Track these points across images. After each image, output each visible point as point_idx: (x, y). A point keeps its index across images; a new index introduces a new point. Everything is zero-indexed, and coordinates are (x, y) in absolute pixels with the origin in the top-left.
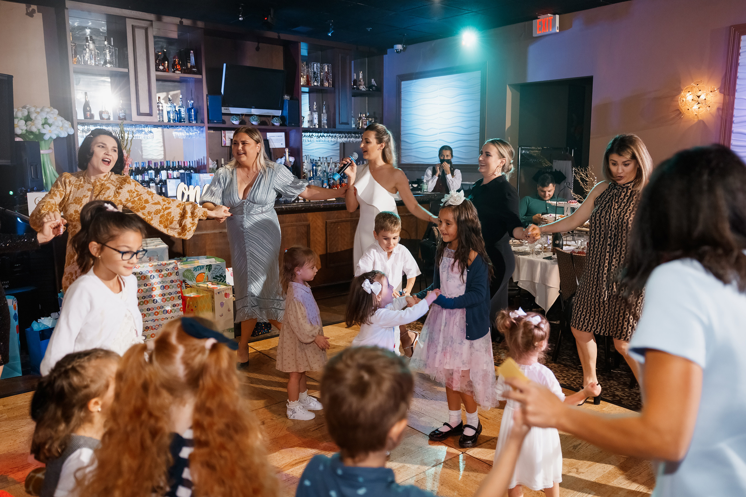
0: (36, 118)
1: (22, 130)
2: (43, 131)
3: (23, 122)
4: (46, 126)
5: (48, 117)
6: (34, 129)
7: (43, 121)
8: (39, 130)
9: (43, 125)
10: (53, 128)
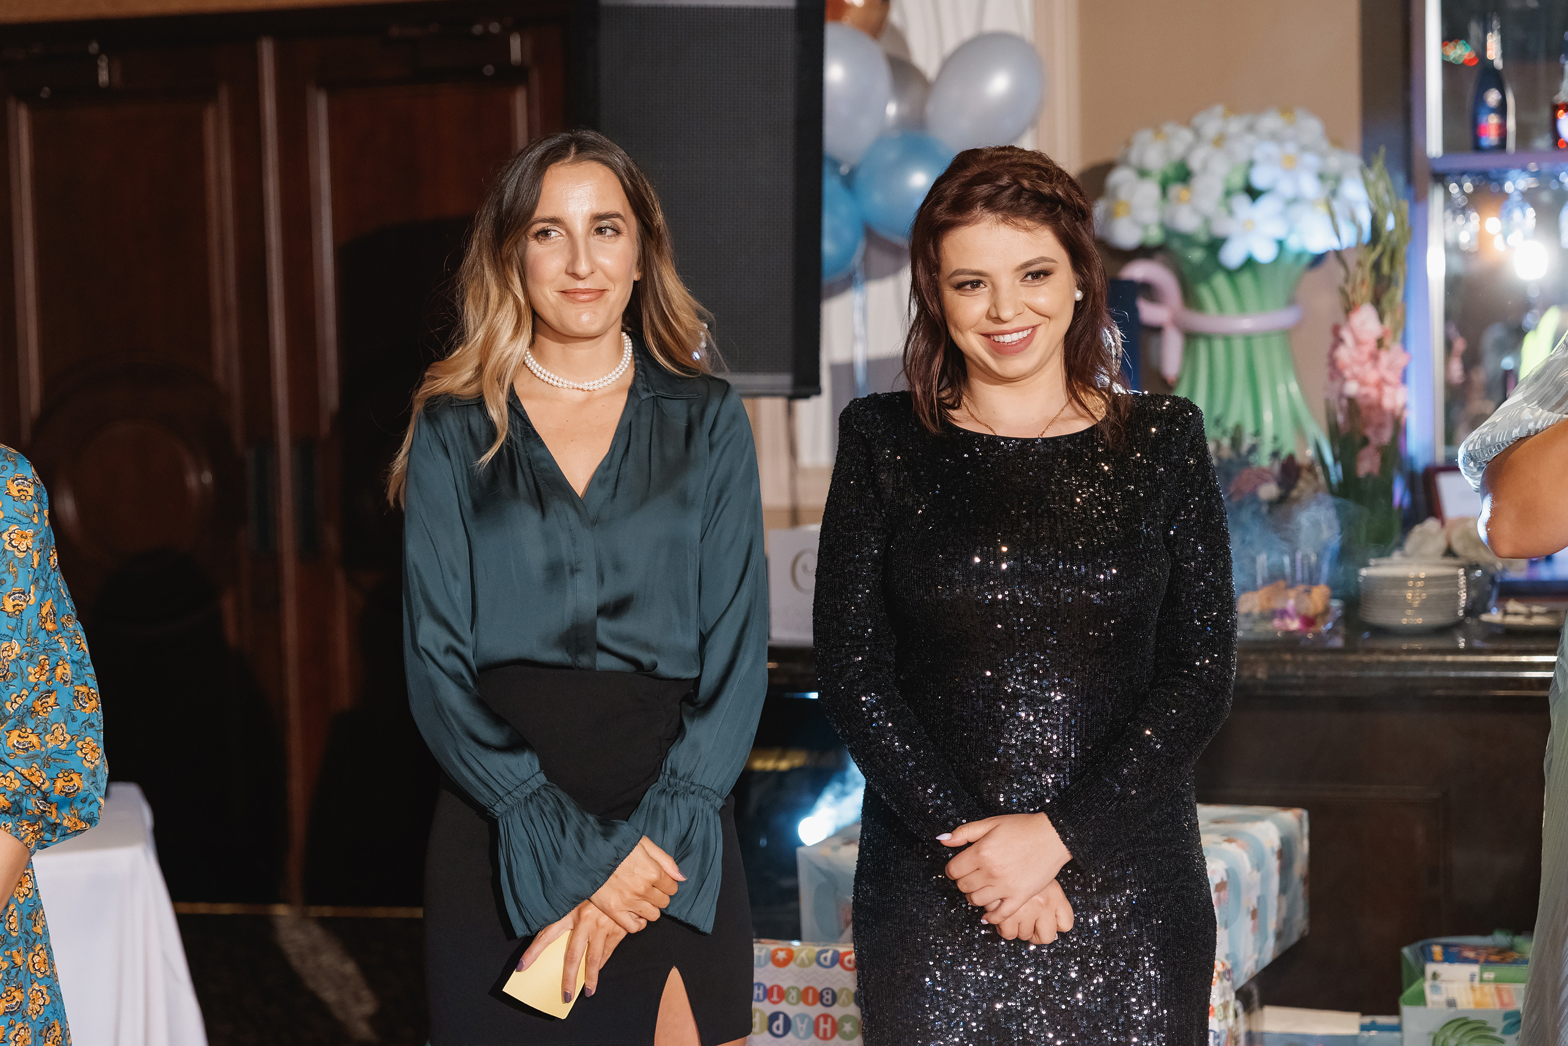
0: (1205, 167)
1: (1145, 227)
2: (1221, 228)
3: (1150, 190)
4: (1242, 202)
5: (1258, 154)
6: (1187, 221)
7: (1238, 181)
8: (1207, 221)
9: (1228, 193)
10: (1265, 204)
